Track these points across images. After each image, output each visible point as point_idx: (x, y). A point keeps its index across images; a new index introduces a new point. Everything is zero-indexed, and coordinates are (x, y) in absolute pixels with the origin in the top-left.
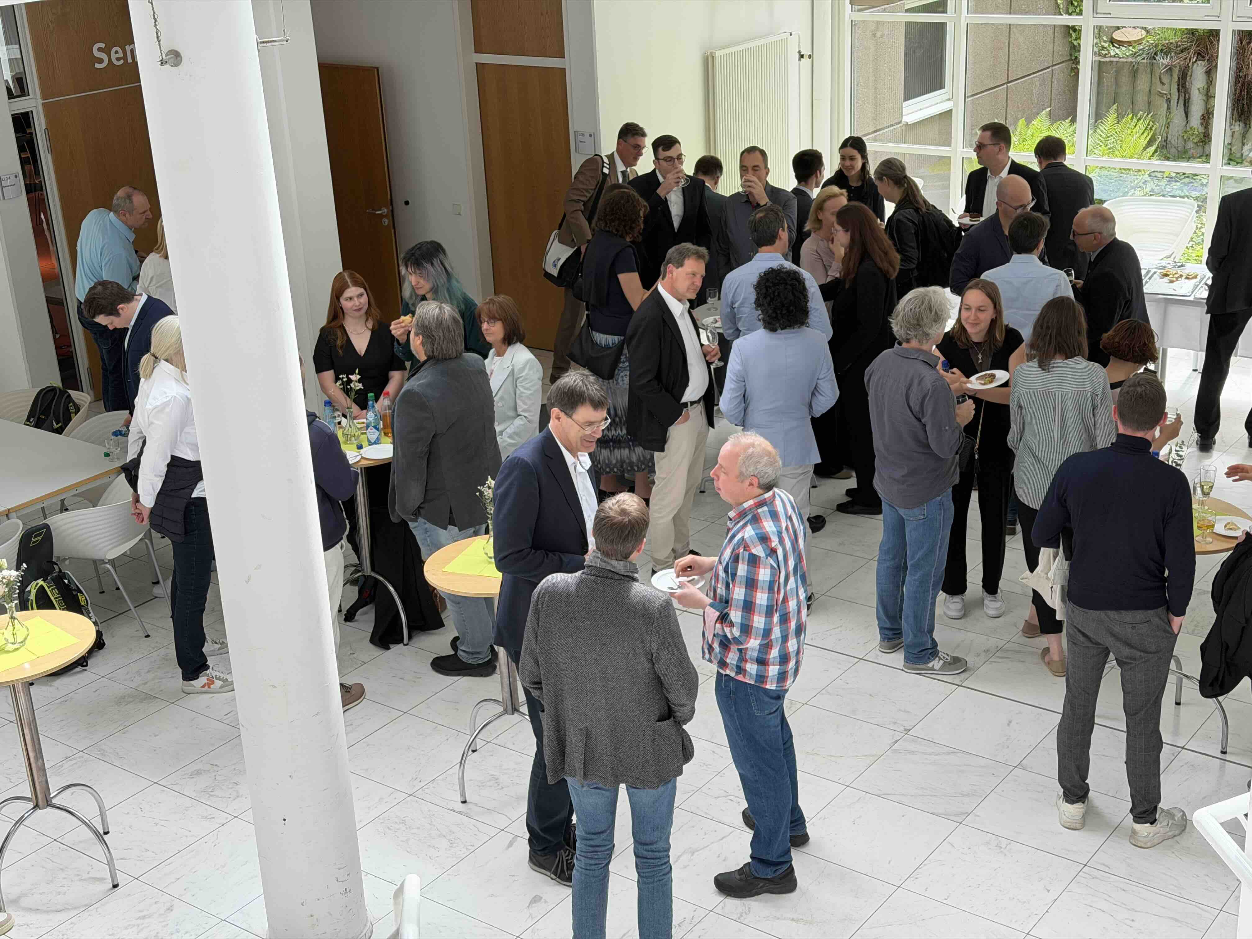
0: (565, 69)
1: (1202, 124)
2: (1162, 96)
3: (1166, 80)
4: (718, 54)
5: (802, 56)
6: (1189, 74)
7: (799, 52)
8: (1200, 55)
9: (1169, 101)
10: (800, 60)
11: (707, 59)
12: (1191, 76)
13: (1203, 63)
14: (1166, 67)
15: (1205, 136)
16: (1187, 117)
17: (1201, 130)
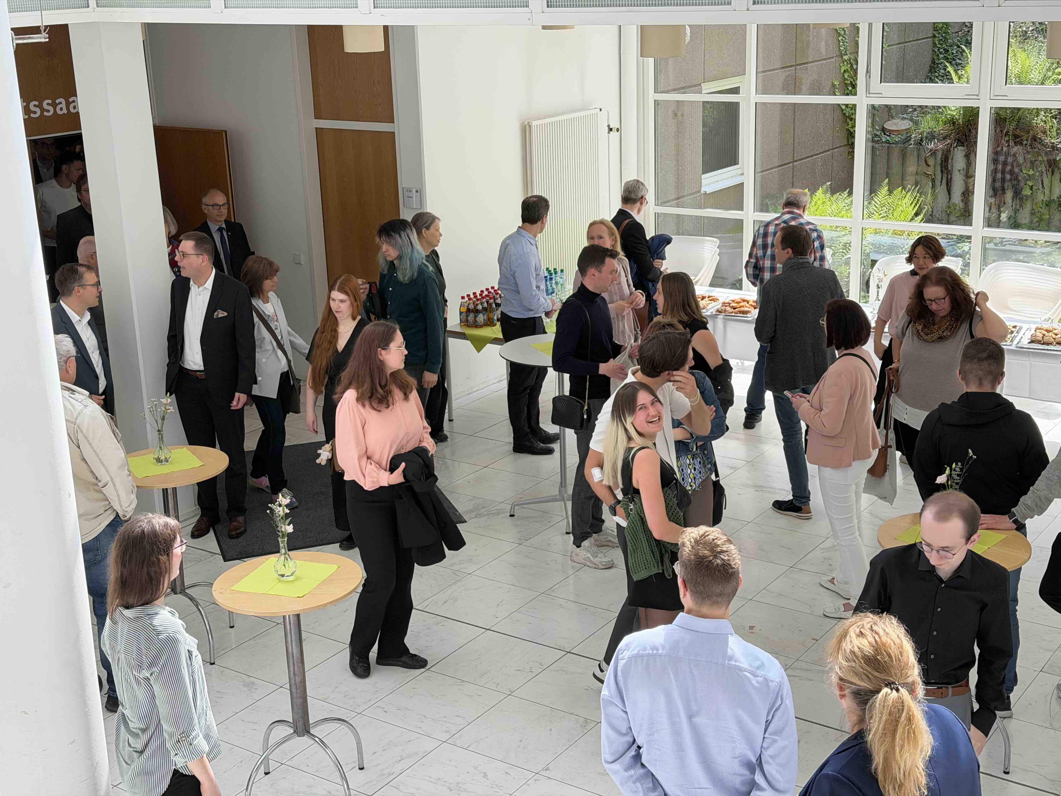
0: (394, 133)
1: (962, 201)
2: (928, 177)
3: (931, 162)
4: (534, 123)
5: (611, 130)
6: (950, 157)
7: (609, 126)
8: (960, 142)
9: (933, 181)
10: (609, 133)
11: (525, 127)
12: (952, 159)
13: (962, 148)
14: (930, 151)
15: (965, 211)
16: (949, 194)
17: (962, 205)
